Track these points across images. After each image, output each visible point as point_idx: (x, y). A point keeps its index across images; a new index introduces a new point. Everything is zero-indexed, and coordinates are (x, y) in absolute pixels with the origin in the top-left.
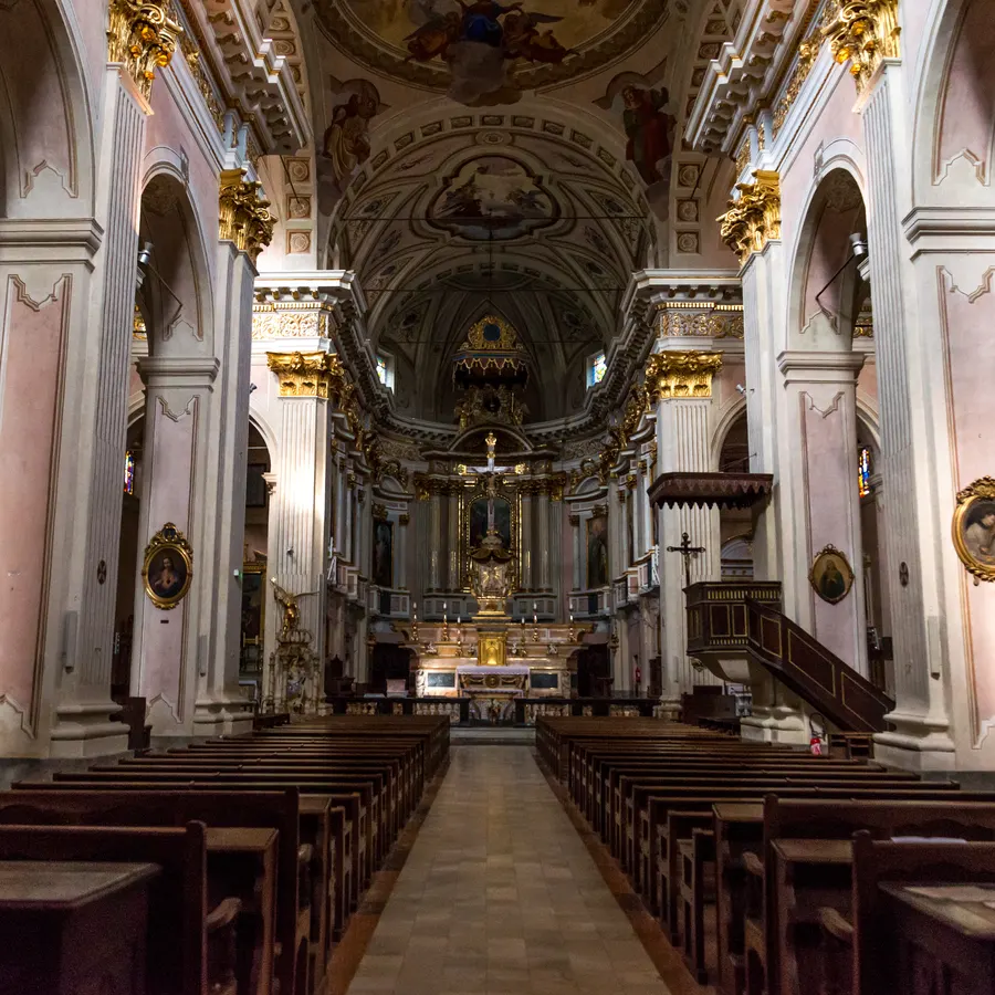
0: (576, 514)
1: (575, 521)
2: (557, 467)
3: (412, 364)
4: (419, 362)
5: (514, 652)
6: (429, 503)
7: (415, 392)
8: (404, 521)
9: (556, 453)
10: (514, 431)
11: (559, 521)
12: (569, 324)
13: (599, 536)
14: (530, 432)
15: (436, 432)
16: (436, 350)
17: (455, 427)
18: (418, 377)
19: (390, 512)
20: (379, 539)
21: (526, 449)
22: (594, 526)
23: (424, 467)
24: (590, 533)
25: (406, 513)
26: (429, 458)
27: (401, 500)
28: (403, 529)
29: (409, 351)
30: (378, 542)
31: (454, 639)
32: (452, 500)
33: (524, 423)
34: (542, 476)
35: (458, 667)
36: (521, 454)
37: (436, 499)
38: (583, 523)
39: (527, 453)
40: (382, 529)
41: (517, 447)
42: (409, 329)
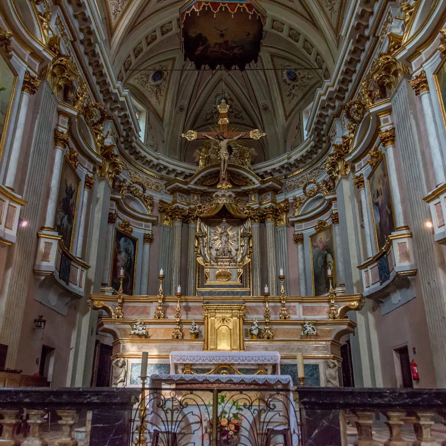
0: (300, 233)
1: (299, 239)
2: (280, 198)
3: (161, 120)
4: (167, 117)
5: (255, 332)
6: (172, 228)
7: (163, 142)
8: (148, 239)
9: (280, 187)
10: (244, 170)
11: (284, 242)
12: (288, 81)
13: (324, 247)
14: (257, 171)
15: (179, 170)
16: (181, 109)
17: (194, 167)
18: (166, 129)
19: (135, 230)
20: (122, 249)
21: (254, 183)
22: (318, 239)
23: (168, 199)
24: (314, 247)
25: (150, 233)
26: (173, 192)
27: (147, 221)
28: (147, 246)
29: (159, 108)
30: (120, 252)
31: (172, 317)
32: (192, 225)
33: (252, 163)
34: (268, 205)
35: (173, 353)
36: (251, 187)
37: (178, 224)
38: (307, 240)
39: (255, 186)
40: (125, 241)
41: (247, 182)
42: (158, 86)
